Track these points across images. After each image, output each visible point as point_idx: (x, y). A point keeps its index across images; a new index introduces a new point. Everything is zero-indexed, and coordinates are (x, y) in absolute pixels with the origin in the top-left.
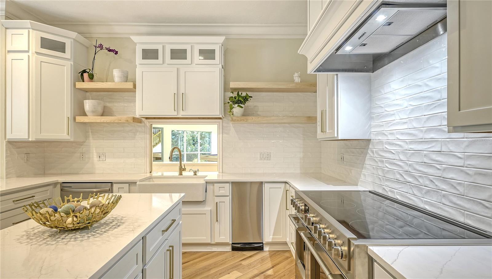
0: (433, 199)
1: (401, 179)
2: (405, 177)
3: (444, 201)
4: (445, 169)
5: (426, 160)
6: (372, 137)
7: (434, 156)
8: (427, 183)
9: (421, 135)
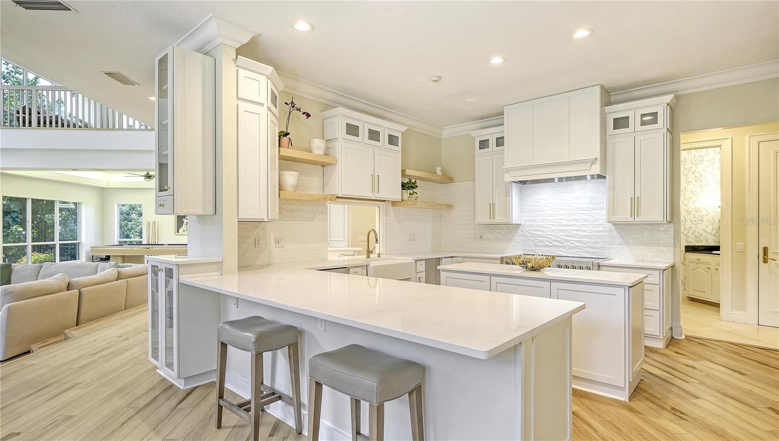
0: (573, 250)
1: (550, 244)
2: (553, 243)
3: (580, 250)
4: (580, 237)
5: (568, 234)
6: (523, 223)
7: (574, 232)
8: (570, 244)
9: (566, 223)
